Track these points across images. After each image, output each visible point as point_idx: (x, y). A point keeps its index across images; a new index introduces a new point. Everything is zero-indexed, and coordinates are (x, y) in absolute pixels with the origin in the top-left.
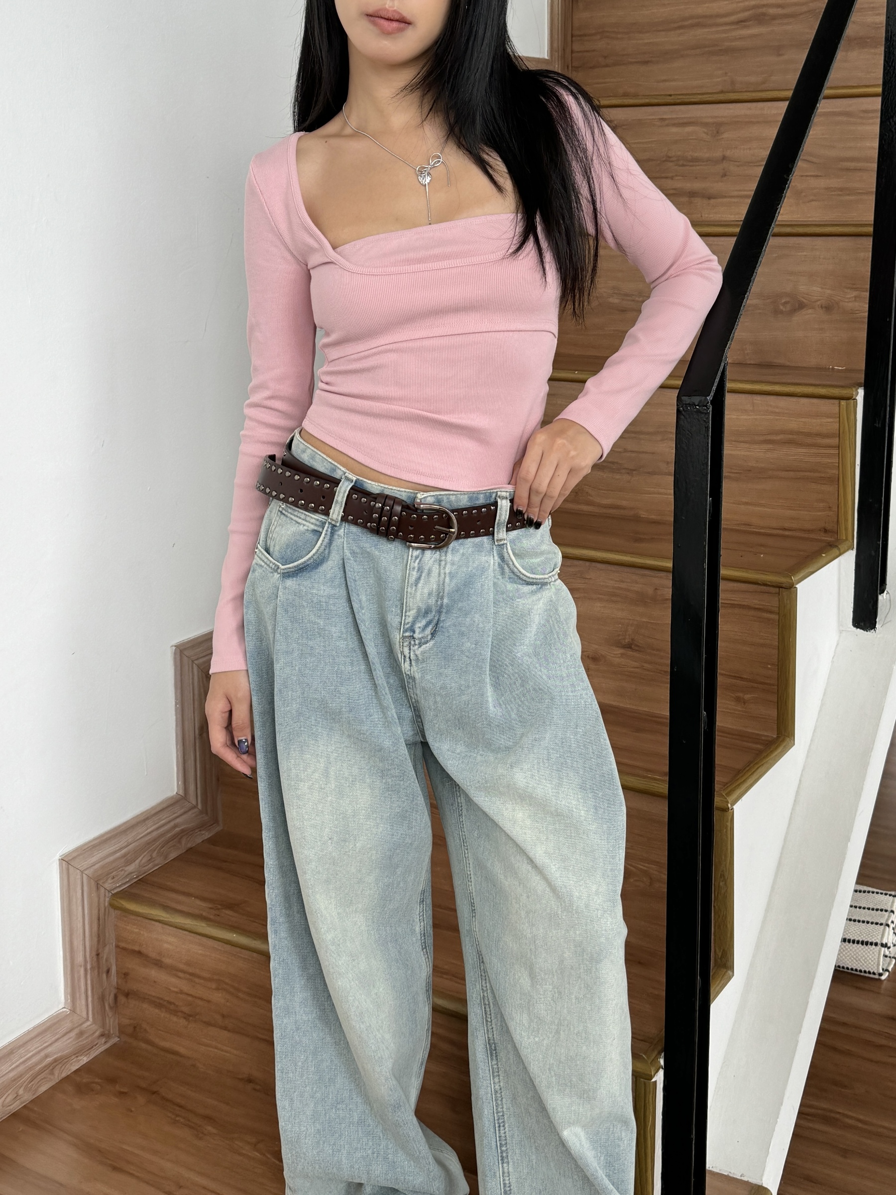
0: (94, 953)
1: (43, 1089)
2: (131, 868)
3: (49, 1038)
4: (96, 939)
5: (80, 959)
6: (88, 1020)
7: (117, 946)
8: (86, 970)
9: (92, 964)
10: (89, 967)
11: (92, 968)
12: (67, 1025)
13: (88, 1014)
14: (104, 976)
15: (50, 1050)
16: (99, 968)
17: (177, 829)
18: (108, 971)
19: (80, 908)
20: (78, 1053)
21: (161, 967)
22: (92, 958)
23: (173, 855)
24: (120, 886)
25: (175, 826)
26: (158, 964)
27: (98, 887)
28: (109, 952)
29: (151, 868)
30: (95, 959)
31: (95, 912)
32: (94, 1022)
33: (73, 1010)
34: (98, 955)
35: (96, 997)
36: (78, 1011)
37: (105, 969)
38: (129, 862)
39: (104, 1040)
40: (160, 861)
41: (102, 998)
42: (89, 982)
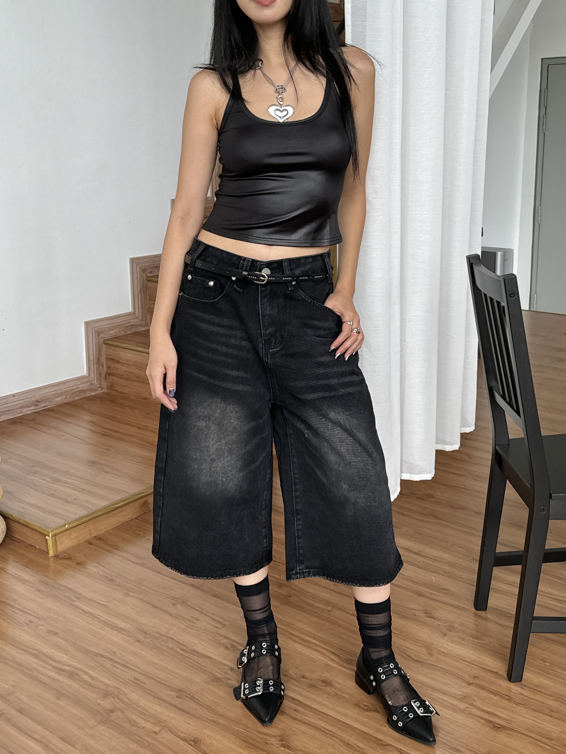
0: (97, 358)
1: (77, 398)
2: (111, 332)
3: (79, 382)
4: (97, 353)
5: (91, 358)
6: (94, 380)
7: (106, 358)
8: (94, 363)
9: (96, 361)
10: (95, 362)
11: (96, 363)
12: (86, 380)
13: (94, 377)
14: (101, 367)
15: (79, 386)
16: (99, 363)
17: (131, 324)
18: (102, 366)
19: (91, 340)
20: (91, 390)
21: (119, 363)
22: (96, 360)
23: (129, 332)
24: (108, 337)
25: (130, 322)
26: (118, 362)
27: (98, 335)
28: (103, 358)
29: (119, 334)
30: (97, 359)
31: (97, 343)
32: (97, 382)
33: (89, 375)
34: (98, 359)
35: (98, 373)
36: (91, 376)
37: (101, 364)
38: (111, 330)
39: (100, 389)
40: (123, 333)
41: (100, 374)
42: (95, 367)
